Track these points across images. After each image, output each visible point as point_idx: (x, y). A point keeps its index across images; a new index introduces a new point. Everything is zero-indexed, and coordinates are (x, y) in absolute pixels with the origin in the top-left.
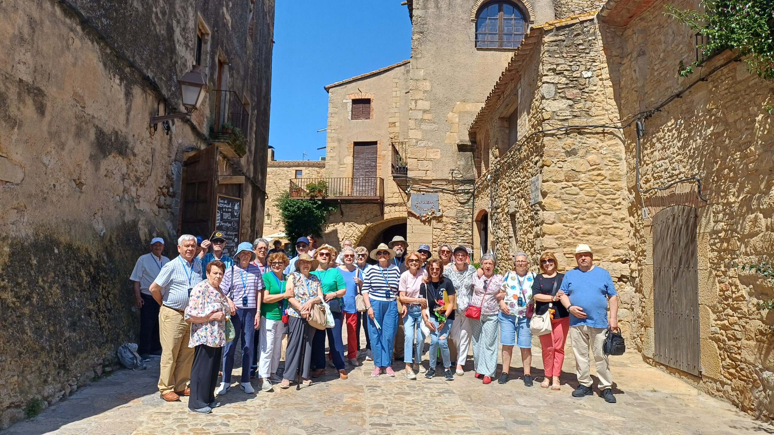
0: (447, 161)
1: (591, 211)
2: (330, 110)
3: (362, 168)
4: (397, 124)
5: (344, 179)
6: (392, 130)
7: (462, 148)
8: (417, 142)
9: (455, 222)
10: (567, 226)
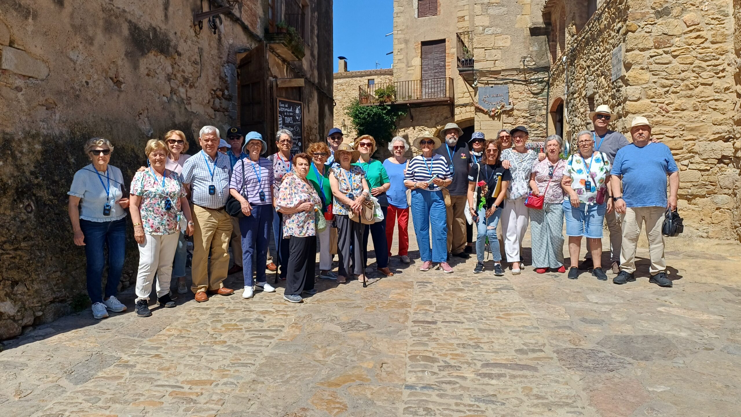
0: (518, 48)
1: (686, 82)
2: (396, 9)
3: (430, 69)
4: (467, 18)
5: (413, 82)
6: (460, 25)
7: (534, 32)
8: (484, 30)
9: (528, 115)
10: (655, 102)
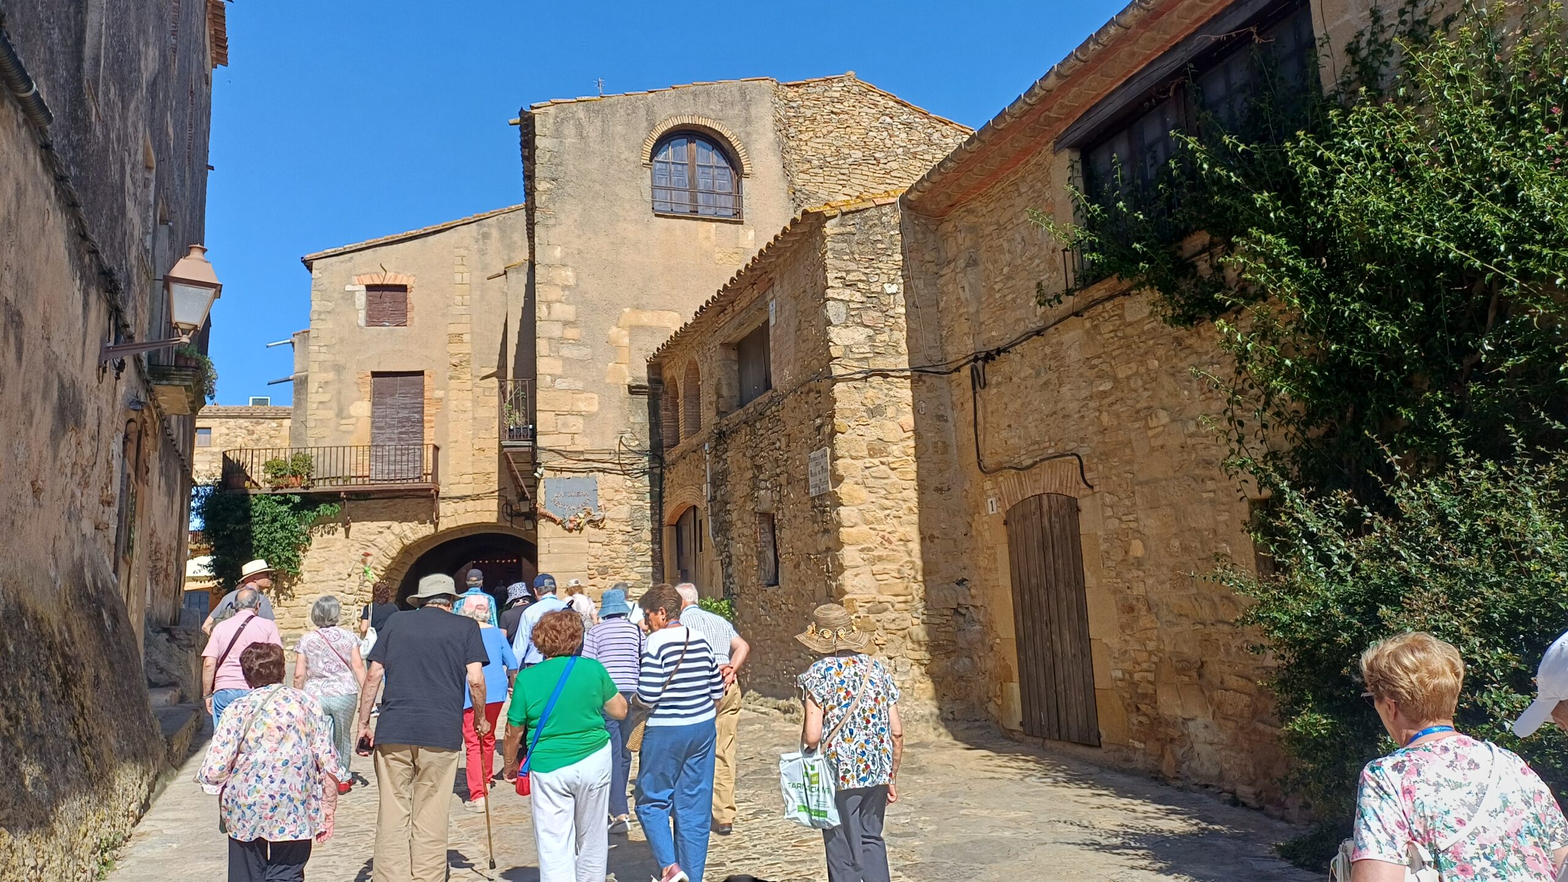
0: (610, 416)
1: (908, 504)
2: (315, 306)
3: (390, 426)
4: (466, 338)
5: (355, 449)
6: (453, 348)
7: (633, 390)
8: (554, 381)
9: (629, 529)
10: (875, 529)
